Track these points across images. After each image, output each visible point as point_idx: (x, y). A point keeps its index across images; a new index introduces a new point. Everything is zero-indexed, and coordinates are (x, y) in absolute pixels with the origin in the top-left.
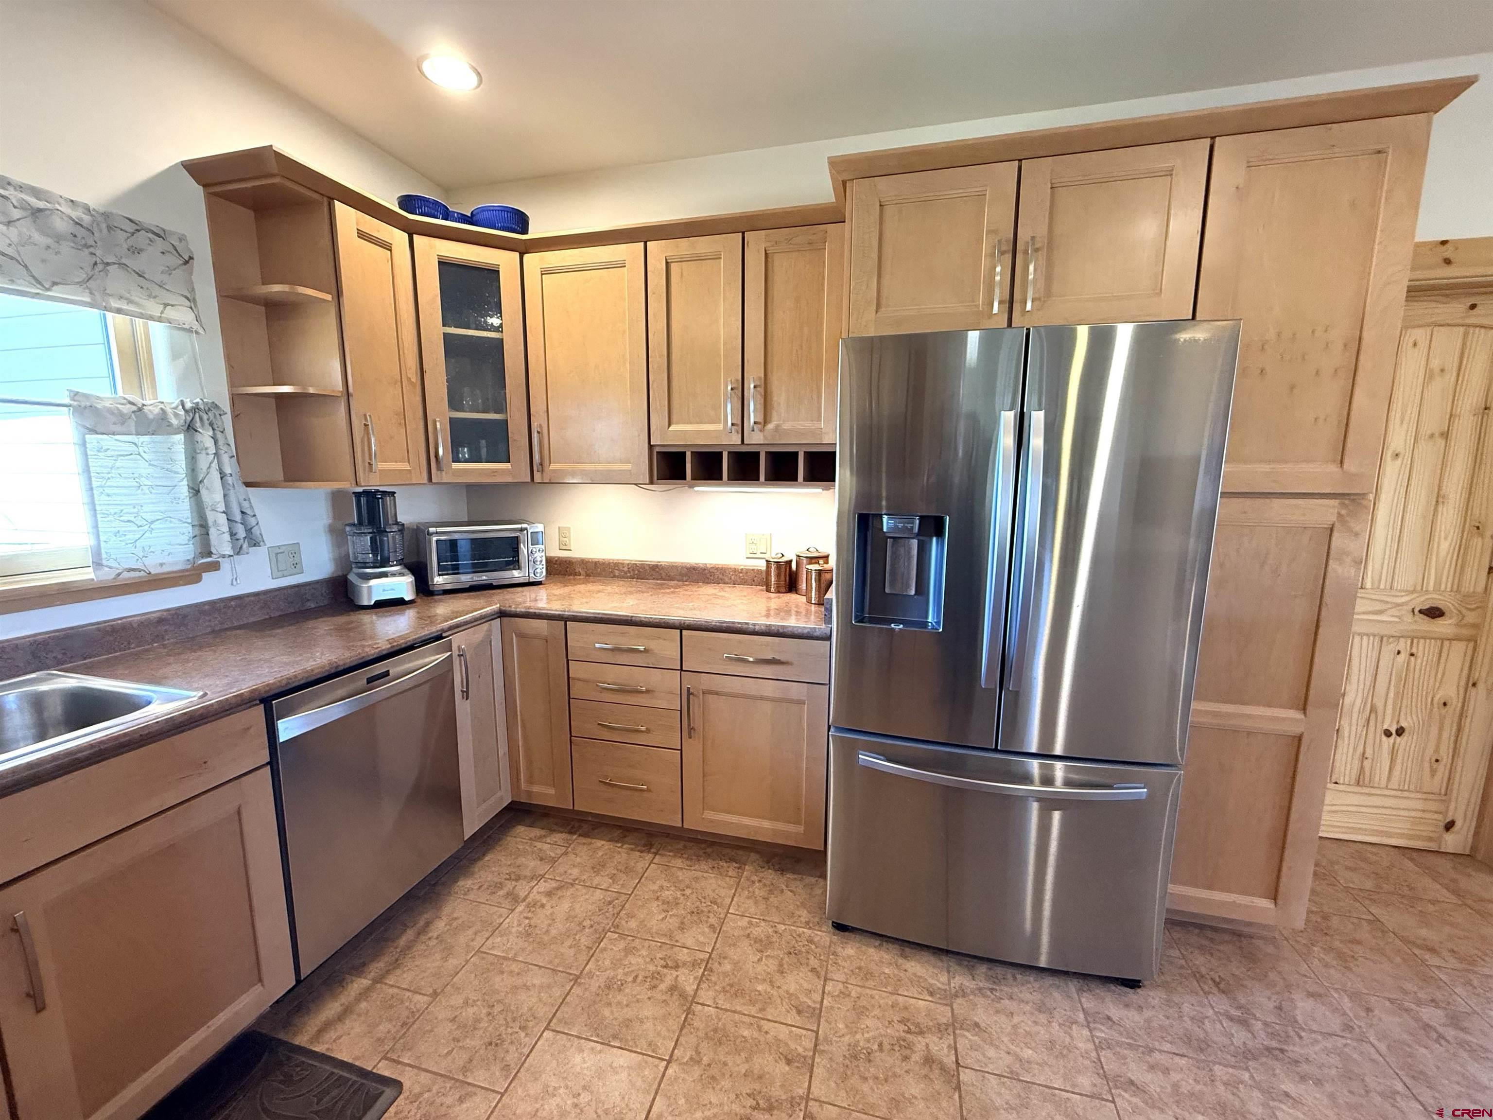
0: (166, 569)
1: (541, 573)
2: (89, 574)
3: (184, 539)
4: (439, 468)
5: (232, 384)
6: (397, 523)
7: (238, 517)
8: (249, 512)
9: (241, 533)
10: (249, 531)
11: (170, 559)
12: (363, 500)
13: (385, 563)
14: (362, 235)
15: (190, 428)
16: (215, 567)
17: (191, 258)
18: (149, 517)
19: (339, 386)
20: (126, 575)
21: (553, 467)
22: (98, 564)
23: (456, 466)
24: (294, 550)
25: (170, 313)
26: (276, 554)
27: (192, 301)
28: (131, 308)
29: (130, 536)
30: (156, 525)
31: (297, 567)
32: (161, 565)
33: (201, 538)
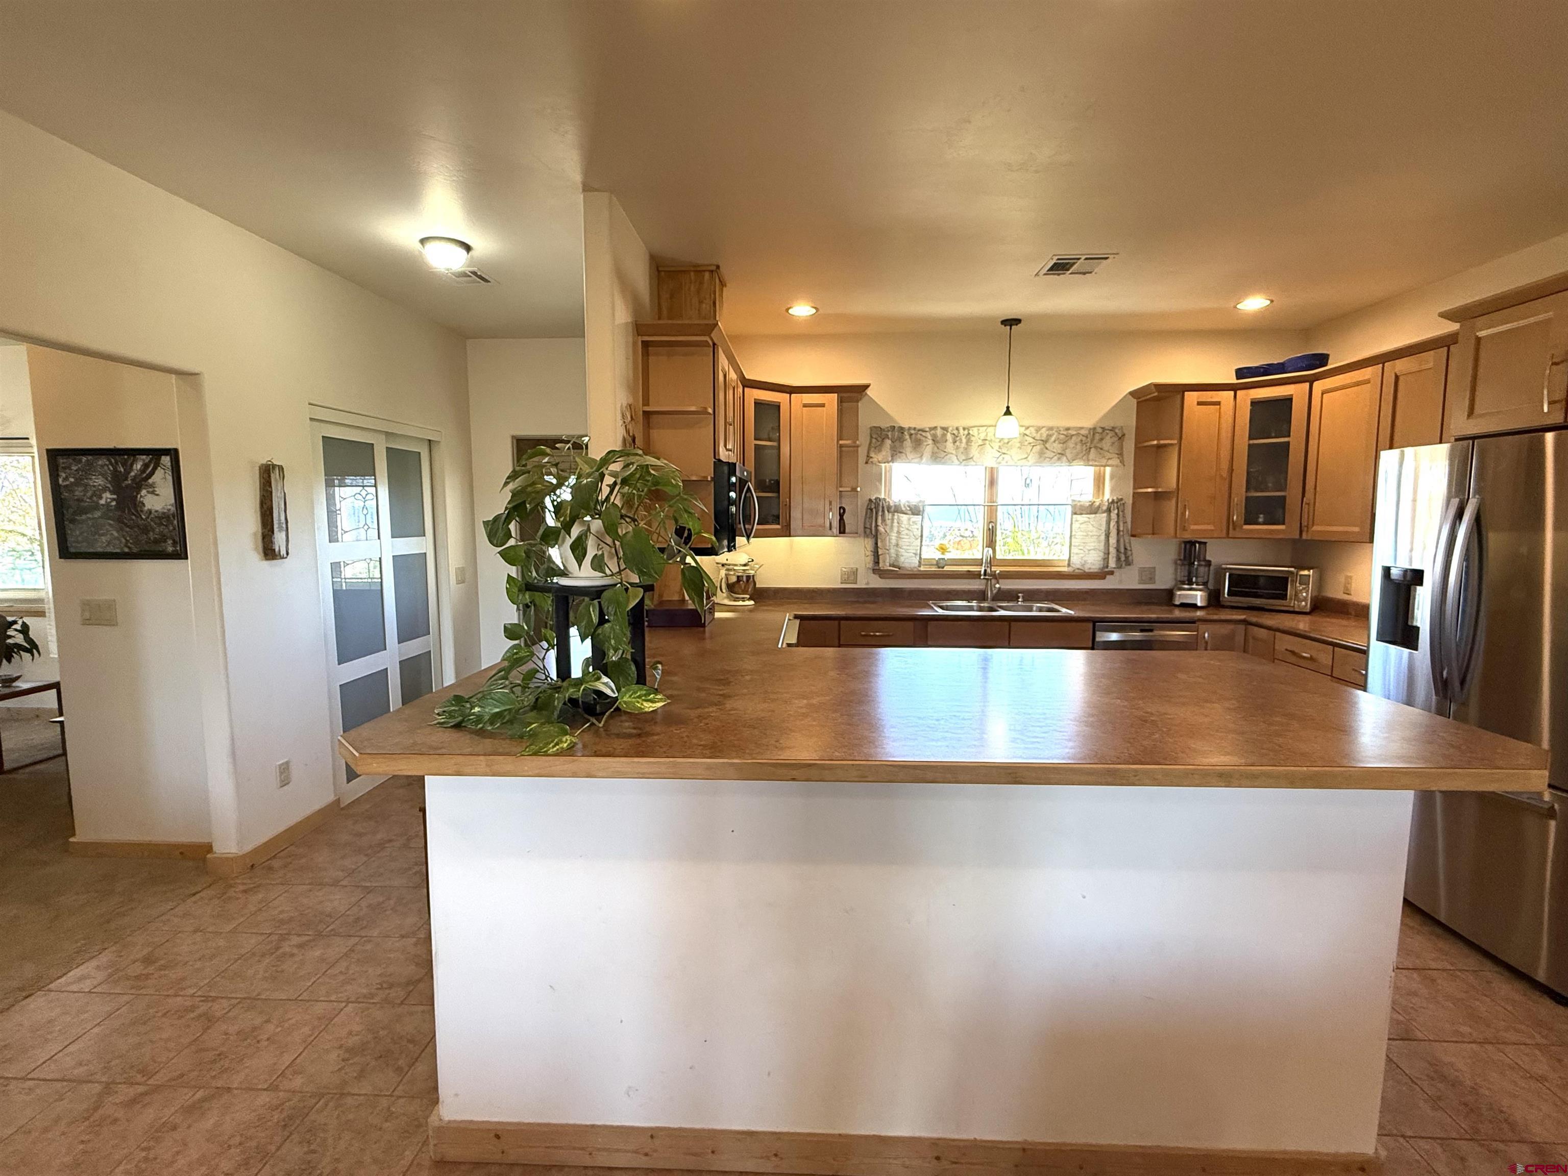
0: (1091, 571)
1: (1305, 605)
2: (1065, 569)
3: (1100, 559)
4: (1234, 529)
5: (1134, 488)
6: (1205, 560)
7: (1122, 550)
8: (1129, 548)
9: (1123, 558)
10: (1127, 558)
11: (1094, 567)
12: (1188, 546)
13: (1190, 583)
14: (1199, 403)
15: (1109, 511)
16: (1112, 573)
17: (1124, 435)
18: (1089, 548)
19: (1175, 486)
20: (1077, 571)
21: (1315, 528)
22: (1069, 565)
23: (1246, 527)
24: (1152, 570)
25: (1110, 462)
26: (1142, 571)
27: (1120, 454)
28: (1096, 463)
29: (1082, 555)
30: (1091, 552)
31: (1152, 580)
32: (1090, 569)
33: (1106, 559)
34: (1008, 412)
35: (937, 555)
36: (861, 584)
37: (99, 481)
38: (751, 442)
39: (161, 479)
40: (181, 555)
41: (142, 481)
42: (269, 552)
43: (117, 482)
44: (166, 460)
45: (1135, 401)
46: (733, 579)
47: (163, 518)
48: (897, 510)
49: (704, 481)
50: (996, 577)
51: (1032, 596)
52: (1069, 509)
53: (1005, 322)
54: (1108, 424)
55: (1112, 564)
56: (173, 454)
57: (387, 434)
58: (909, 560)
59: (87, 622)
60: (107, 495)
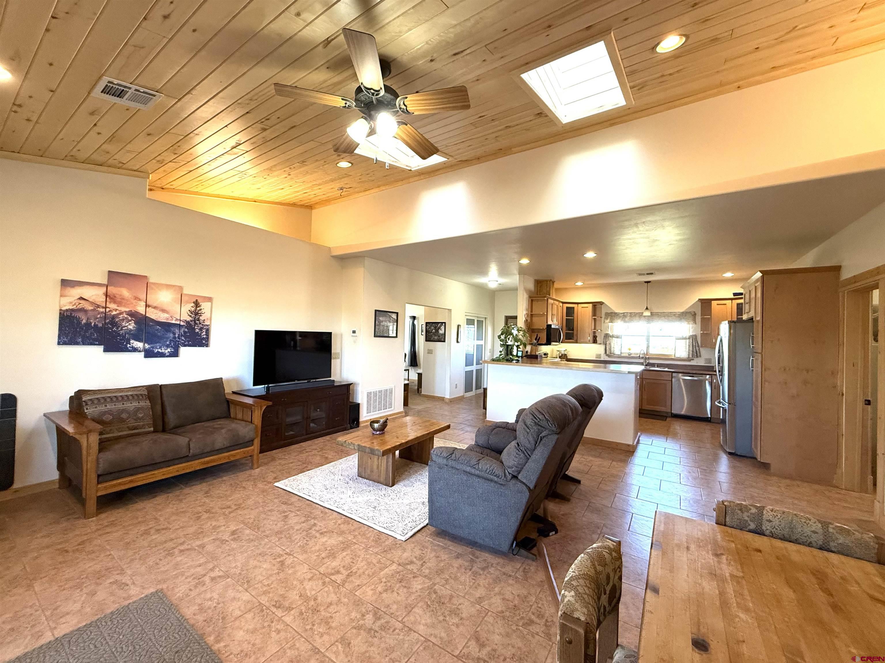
0: (684, 358)
2: (673, 357)
3: (686, 354)
5: (701, 331)
7: (695, 352)
8: (698, 352)
9: (695, 355)
10: (697, 354)
14: (718, 304)
15: (689, 338)
16: (693, 359)
17: (695, 314)
19: (710, 331)
20: (678, 358)
22: (675, 356)
24: (710, 360)
27: (694, 320)
29: (680, 353)
30: (683, 352)
33: (689, 355)
34: (647, 309)
35: (628, 351)
36: (602, 359)
37: (433, 328)
38: (565, 318)
39: (443, 328)
40: (444, 341)
41: (439, 328)
42: (458, 342)
43: (435, 327)
44: (444, 324)
45: (700, 303)
46: (560, 355)
47: (442, 334)
48: (613, 336)
49: (543, 329)
50: (649, 358)
51: (659, 365)
52: (674, 338)
53: (646, 282)
54: (688, 311)
55: (691, 356)
56: (445, 323)
57: (477, 317)
58: (617, 352)
59: (428, 353)
60: (434, 330)
